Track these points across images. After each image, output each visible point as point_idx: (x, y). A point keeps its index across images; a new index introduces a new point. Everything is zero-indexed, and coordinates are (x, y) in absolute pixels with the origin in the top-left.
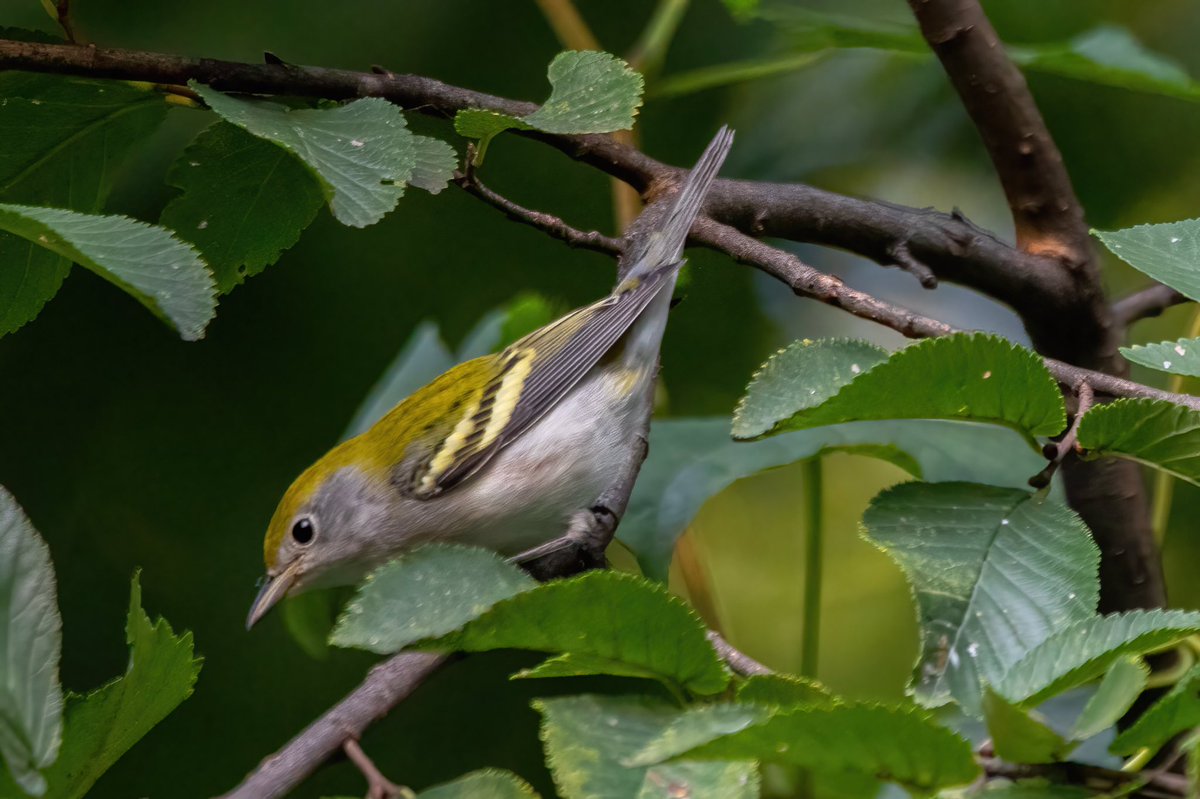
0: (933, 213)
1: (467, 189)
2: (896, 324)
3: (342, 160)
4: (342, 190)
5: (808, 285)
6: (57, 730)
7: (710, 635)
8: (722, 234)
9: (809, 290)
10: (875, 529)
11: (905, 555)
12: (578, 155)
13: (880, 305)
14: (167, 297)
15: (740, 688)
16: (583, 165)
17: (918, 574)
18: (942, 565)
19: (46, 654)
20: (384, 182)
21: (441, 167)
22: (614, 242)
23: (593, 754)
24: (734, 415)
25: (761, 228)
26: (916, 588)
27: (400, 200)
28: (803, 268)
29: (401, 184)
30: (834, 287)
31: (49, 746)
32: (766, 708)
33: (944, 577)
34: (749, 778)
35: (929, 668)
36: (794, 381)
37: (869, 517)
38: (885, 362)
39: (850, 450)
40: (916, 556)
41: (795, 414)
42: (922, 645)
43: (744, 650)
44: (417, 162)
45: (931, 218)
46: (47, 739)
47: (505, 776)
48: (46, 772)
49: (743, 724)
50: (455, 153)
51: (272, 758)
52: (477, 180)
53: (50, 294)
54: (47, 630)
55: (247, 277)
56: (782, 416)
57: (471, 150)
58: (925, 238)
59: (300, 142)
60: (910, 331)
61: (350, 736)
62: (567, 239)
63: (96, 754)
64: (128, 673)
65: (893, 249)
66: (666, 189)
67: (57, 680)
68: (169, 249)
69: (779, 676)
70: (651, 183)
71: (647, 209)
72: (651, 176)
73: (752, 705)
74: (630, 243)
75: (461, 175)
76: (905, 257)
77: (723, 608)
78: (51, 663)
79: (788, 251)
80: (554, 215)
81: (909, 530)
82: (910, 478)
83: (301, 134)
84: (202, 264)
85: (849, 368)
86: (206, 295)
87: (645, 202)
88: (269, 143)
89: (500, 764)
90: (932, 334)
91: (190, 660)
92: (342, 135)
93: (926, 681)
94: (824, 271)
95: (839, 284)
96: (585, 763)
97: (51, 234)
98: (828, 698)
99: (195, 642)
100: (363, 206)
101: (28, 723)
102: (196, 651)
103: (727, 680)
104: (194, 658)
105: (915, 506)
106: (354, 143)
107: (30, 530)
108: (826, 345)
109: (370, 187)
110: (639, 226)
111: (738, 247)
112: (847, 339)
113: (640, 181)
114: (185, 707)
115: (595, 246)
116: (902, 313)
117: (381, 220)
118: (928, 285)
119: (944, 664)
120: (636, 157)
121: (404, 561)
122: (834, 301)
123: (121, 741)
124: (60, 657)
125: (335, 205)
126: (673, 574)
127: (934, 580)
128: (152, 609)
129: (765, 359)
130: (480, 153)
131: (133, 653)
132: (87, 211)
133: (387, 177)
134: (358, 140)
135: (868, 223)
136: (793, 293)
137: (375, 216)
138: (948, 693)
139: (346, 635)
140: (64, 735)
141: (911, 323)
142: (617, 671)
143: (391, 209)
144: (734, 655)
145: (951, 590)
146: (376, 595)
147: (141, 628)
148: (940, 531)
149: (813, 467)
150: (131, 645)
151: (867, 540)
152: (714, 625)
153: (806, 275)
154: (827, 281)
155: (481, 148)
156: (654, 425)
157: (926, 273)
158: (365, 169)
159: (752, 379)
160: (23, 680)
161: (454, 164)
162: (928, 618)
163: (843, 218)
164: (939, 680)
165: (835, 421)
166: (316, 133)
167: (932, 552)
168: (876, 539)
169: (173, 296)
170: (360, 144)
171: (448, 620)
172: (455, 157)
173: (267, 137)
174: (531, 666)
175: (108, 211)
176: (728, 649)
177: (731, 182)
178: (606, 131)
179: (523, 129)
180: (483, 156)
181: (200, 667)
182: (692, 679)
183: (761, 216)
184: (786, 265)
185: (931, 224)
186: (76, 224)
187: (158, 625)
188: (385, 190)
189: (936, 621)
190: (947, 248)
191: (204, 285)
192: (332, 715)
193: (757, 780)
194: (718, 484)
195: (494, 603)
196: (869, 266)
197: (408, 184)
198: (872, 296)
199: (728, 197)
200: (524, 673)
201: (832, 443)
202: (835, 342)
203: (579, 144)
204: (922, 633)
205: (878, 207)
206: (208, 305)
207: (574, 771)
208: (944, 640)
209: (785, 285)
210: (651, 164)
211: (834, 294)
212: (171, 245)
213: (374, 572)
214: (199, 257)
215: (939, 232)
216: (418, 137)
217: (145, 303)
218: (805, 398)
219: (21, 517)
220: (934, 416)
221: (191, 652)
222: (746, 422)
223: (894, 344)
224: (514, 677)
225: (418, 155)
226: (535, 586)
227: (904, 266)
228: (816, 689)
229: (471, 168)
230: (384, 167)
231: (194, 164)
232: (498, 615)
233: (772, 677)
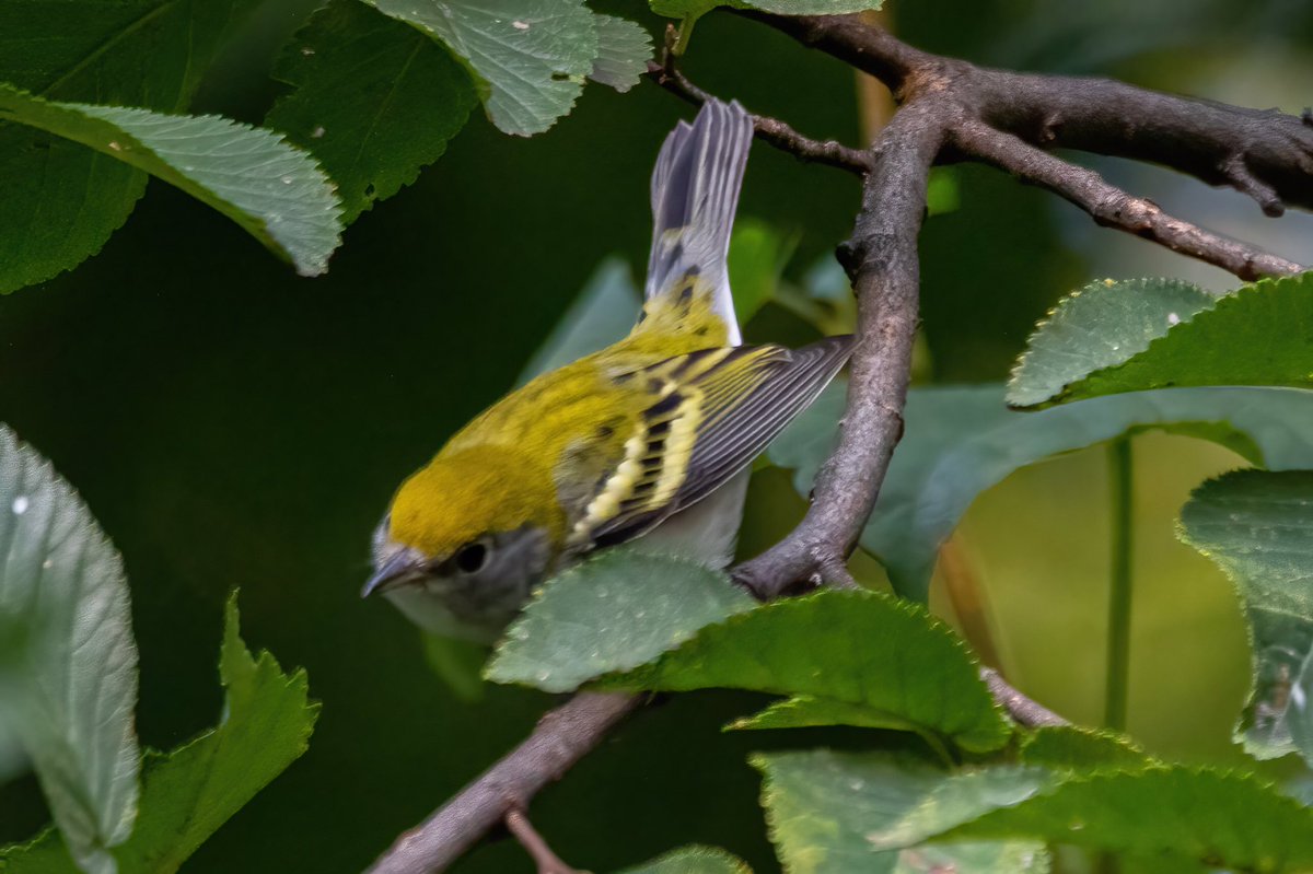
0: (1278, 116)
1: (665, 85)
2: (1229, 263)
3: (504, 48)
4: (501, 87)
5: (1114, 211)
6: (132, 797)
7: (985, 673)
8: (1000, 145)
9: (1115, 219)
10: (1196, 529)
11: (1235, 561)
12: (812, 40)
13: (1208, 239)
14: (277, 221)
15: (1024, 745)
16: (817, 52)
17: (1251, 584)
18: (1285, 576)
19: (119, 696)
20: (557, 77)
21: (630, 57)
22: (859, 155)
23: (830, 825)
24: (1010, 376)
25: (1051, 136)
26: (1249, 604)
27: (577, 100)
28: (1107, 189)
29: (579, 79)
30: (1148, 214)
31: (121, 818)
32: (1056, 772)
33: (1286, 592)
34: (1036, 858)
35: (1264, 708)
36: (1092, 333)
37: (1189, 513)
38: (1212, 309)
39: (1169, 429)
40: (1251, 563)
41: (1090, 375)
42: (1255, 676)
43: (1029, 694)
44: (600, 50)
45: (1277, 124)
46: (118, 807)
47: (715, 855)
48: (117, 852)
49: (1026, 792)
50: (650, 39)
51: (413, 833)
52: (677, 73)
53: (118, 221)
54: (119, 666)
55: (376, 202)
56: (1075, 378)
57: (670, 34)
58: (1268, 149)
59: (446, 23)
60: (1247, 272)
61: (512, 806)
62: (796, 150)
63: (181, 830)
64: (222, 725)
65: (1225, 165)
66: (927, 85)
67: (133, 731)
68: (278, 159)
69: (1075, 728)
70: (907, 78)
71: (900, 112)
72: (908, 68)
73: (1036, 769)
74: (879, 156)
75: (657, 67)
76: (1240, 172)
77: (1003, 638)
78: (123, 710)
79: (1087, 166)
80: (779, 119)
81: (1243, 529)
82: (1245, 464)
83: (448, 13)
84: (321, 176)
85: (1166, 316)
86: (328, 217)
87: (899, 102)
88: (403, 24)
89: (709, 840)
90: (1275, 275)
91: (303, 706)
92: (502, 15)
93: (1260, 724)
94: (1134, 193)
95: (1155, 211)
96: (820, 838)
97: (125, 138)
98: (1138, 758)
99: (310, 683)
100: (529, 108)
101: (94, 788)
102: (311, 695)
103: (1009, 733)
104: (309, 703)
105: (1251, 500)
106: (517, 25)
107: (97, 536)
108: (1135, 287)
109: (537, 84)
110: (890, 134)
111: (1021, 162)
112: (1163, 279)
113: (893, 75)
114: (297, 766)
115: (833, 160)
116: (1237, 248)
117: (553, 126)
118: (1271, 211)
119: (1284, 703)
120: (887, 43)
121: (585, 573)
122: (1148, 234)
123: (213, 813)
124: (137, 700)
125: (494, 107)
126: (935, 590)
127: (1272, 594)
128: (253, 639)
129: (1055, 304)
130: (681, 40)
131: (229, 698)
132: (168, 112)
133: (561, 69)
134: (522, 22)
135: (1192, 129)
136: (1094, 224)
137: (544, 122)
138: (1289, 741)
139: (506, 668)
140: (141, 803)
141: (1250, 262)
142: (863, 720)
143: (566, 112)
144: (1017, 699)
145: (1296, 607)
146: (547, 617)
147: (239, 664)
148: (1282, 532)
149: (1122, 450)
150: (226, 687)
151: (1184, 541)
152: (990, 658)
153: (1111, 199)
154: (1138, 206)
155: (684, 31)
156: (911, 395)
157: (1269, 195)
158: (530, 59)
159: (1036, 329)
160: (87, 731)
161: (648, 52)
162: (1263, 642)
163: (1160, 124)
164: (1277, 723)
165: (1145, 386)
166: (465, 12)
167: (1273, 559)
168: (1195, 540)
169: (285, 219)
170: (525, 26)
171: (640, 649)
172: (650, 43)
173: (403, 18)
174: (750, 713)
175: (195, 110)
176: (1009, 691)
177: (1014, 76)
178: (848, 12)
179: (739, 8)
180: (686, 43)
181: (317, 716)
182: (961, 731)
183: (1052, 120)
184: (1085, 185)
185: (1279, 131)
186: (154, 128)
187: (261, 662)
188: (558, 87)
189: (1274, 647)
190: (1297, 162)
191: (324, 204)
192: (489, 778)
193: (1046, 861)
194: (995, 472)
195: (699, 627)
196: (1194, 186)
197: (587, 78)
198: (1198, 226)
199: (1009, 96)
200: (741, 723)
201: (1148, 419)
202: (1147, 284)
203: (812, 26)
204: (1255, 660)
205: (1204, 109)
206: (333, 230)
207: (805, 846)
208: (1285, 672)
209: (1082, 211)
210: (906, 52)
211: (1148, 223)
212: (280, 152)
213: (542, 585)
214: (318, 168)
215: (1286, 142)
216: (603, 16)
217: (250, 228)
218: (1106, 357)
219: (86, 518)
220: (1277, 382)
221: (304, 696)
222: (1027, 384)
223: (1224, 285)
224: (727, 728)
225: (600, 41)
226: (755, 606)
227: (1240, 186)
228: (1122, 745)
229: (671, 57)
230: (556, 57)
231: (307, 52)
232: (705, 643)
233: (1066, 730)
